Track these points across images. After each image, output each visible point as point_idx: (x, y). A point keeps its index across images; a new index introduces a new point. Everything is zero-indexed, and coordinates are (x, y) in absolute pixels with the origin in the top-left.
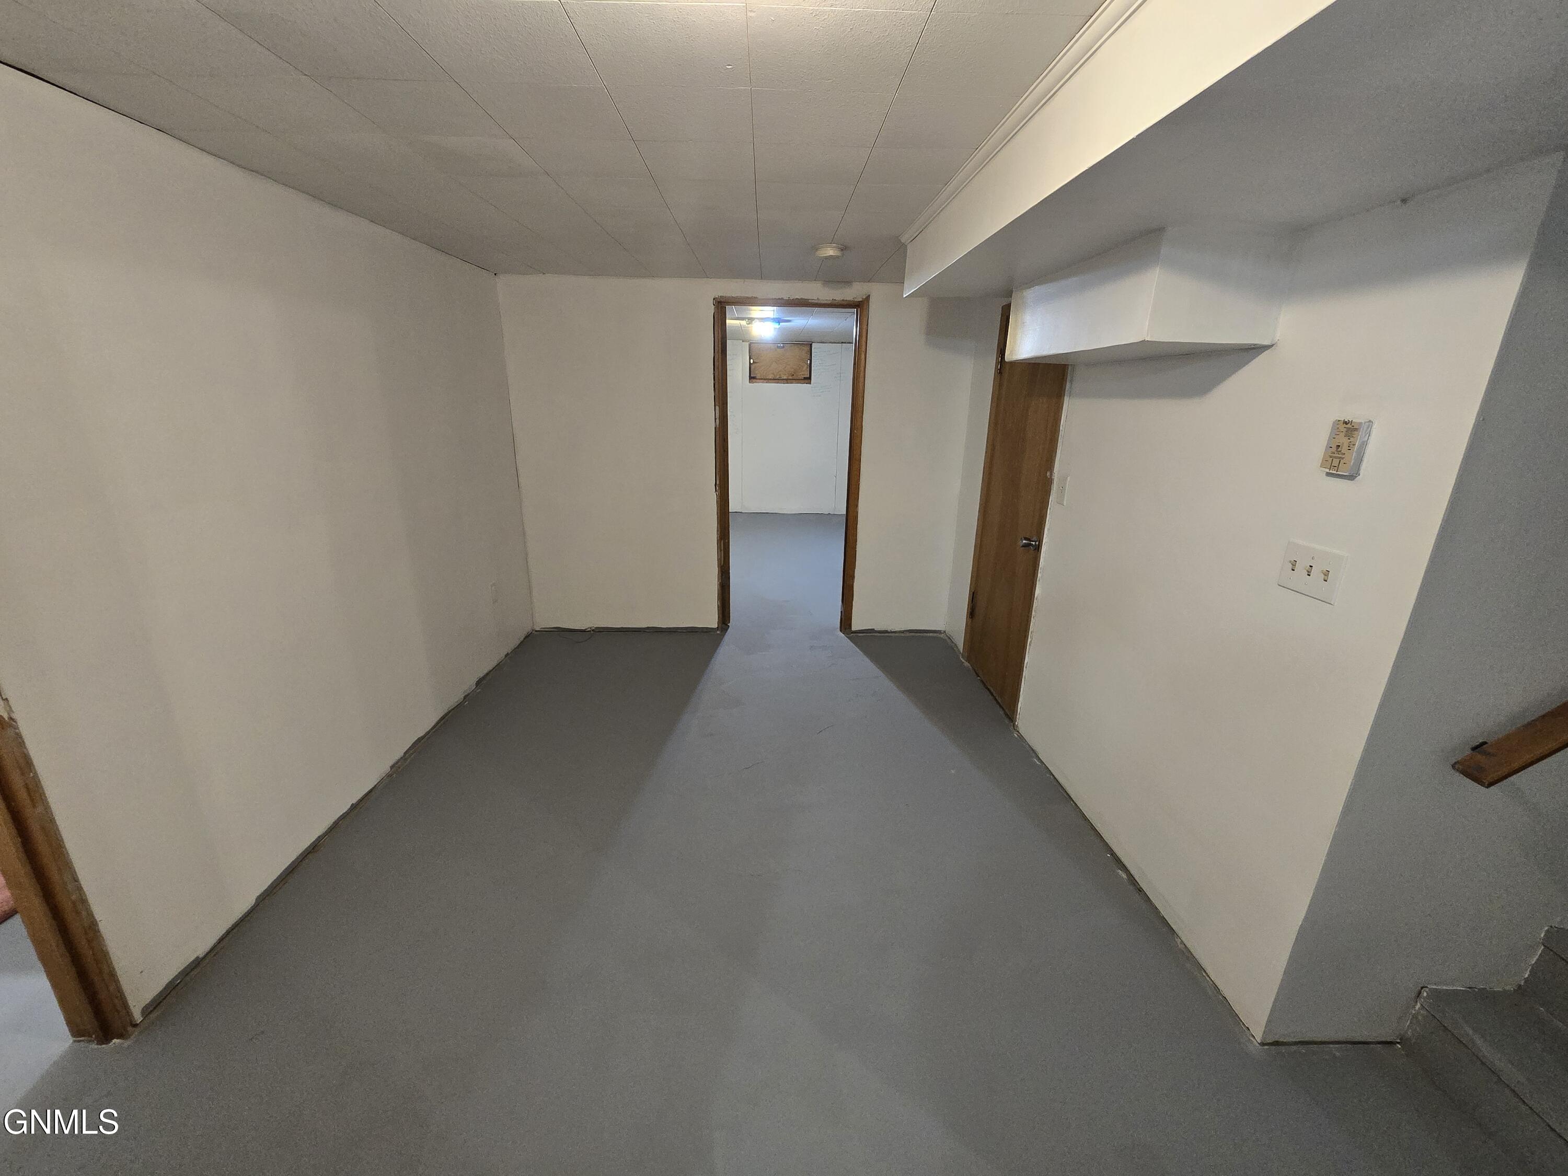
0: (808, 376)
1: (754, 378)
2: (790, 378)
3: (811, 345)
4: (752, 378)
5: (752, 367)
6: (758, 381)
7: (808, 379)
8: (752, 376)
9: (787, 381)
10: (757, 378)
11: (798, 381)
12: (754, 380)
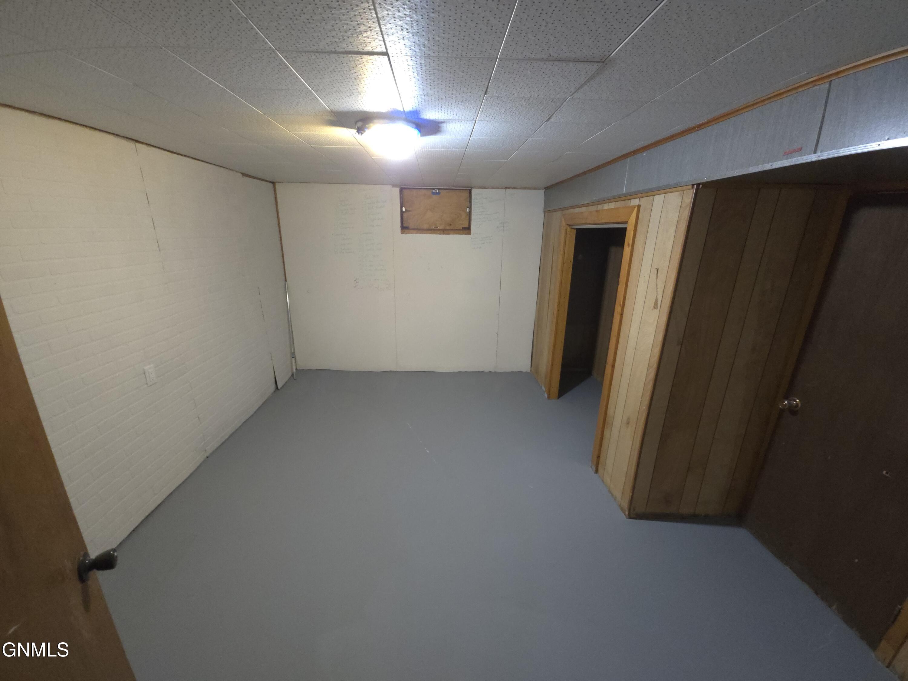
0: (467, 226)
1: (407, 228)
2: (448, 228)
3: (470, 191)
4: (404, 228)
5: (405, 215)
6: (412, 231)
7: (467, 230)
8: (404, 225)
9: (444, 231)
10: (410, 228)
11: (457, 231)
12: (406, 231)
